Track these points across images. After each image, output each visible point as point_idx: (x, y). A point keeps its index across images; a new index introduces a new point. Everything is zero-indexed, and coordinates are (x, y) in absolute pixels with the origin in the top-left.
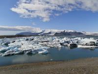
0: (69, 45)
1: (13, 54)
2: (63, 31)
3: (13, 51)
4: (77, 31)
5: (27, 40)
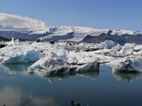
2: (106, 31)
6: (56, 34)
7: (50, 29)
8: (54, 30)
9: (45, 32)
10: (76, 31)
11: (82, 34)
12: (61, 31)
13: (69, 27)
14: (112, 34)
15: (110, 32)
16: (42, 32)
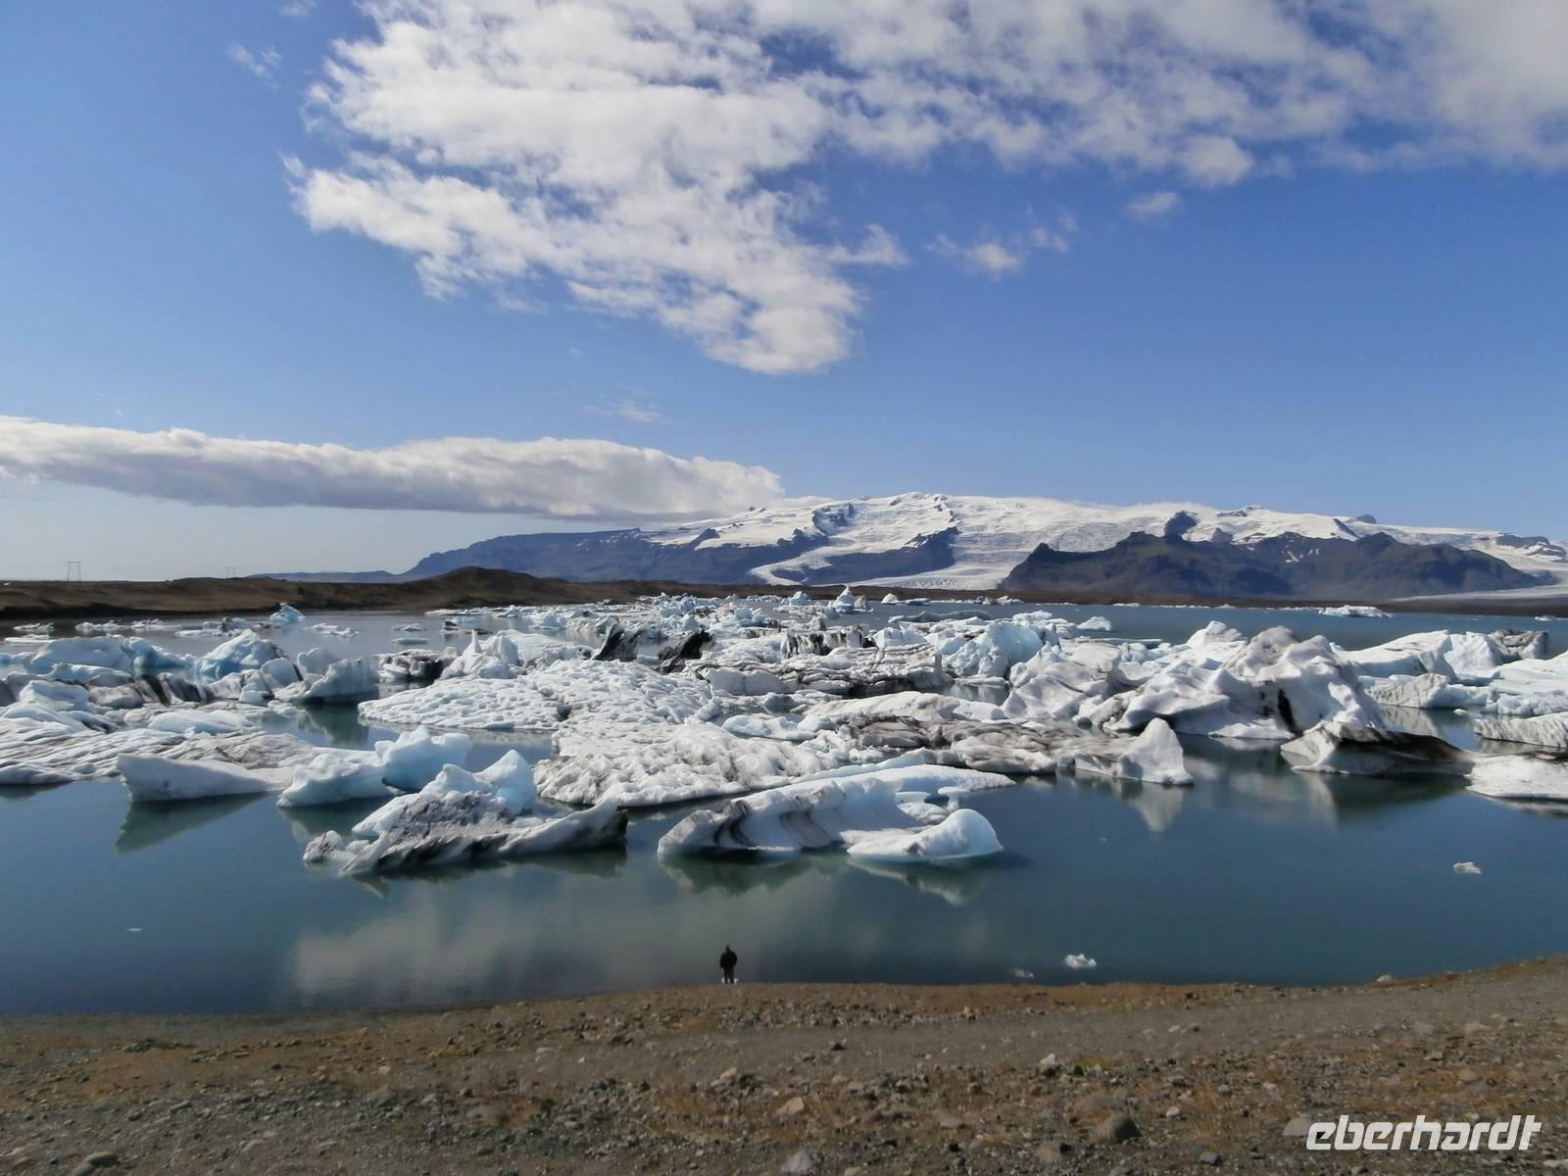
0: (1314, 749)
1: (481, 855)
2: (1156, 517)
3: (471, 809)
4: (1410, 532)
5: (617, 647)
6: (855, 540)
7: (817, 517)
8: (842, 520)
9: (788, 535)
10: (971, 523)
11: (1004, 539)
12: (878, 527)
13: (929, 501)
14: (1195, 536)
15: (1183, 522)
16: (771, 536)
